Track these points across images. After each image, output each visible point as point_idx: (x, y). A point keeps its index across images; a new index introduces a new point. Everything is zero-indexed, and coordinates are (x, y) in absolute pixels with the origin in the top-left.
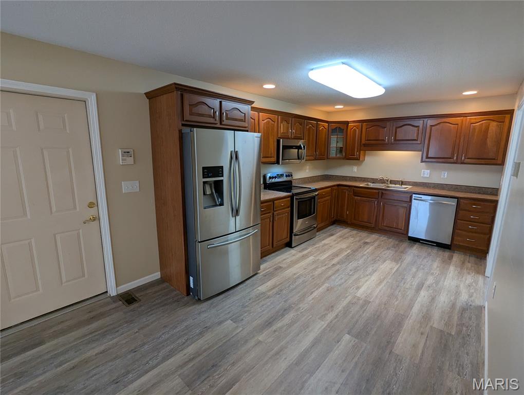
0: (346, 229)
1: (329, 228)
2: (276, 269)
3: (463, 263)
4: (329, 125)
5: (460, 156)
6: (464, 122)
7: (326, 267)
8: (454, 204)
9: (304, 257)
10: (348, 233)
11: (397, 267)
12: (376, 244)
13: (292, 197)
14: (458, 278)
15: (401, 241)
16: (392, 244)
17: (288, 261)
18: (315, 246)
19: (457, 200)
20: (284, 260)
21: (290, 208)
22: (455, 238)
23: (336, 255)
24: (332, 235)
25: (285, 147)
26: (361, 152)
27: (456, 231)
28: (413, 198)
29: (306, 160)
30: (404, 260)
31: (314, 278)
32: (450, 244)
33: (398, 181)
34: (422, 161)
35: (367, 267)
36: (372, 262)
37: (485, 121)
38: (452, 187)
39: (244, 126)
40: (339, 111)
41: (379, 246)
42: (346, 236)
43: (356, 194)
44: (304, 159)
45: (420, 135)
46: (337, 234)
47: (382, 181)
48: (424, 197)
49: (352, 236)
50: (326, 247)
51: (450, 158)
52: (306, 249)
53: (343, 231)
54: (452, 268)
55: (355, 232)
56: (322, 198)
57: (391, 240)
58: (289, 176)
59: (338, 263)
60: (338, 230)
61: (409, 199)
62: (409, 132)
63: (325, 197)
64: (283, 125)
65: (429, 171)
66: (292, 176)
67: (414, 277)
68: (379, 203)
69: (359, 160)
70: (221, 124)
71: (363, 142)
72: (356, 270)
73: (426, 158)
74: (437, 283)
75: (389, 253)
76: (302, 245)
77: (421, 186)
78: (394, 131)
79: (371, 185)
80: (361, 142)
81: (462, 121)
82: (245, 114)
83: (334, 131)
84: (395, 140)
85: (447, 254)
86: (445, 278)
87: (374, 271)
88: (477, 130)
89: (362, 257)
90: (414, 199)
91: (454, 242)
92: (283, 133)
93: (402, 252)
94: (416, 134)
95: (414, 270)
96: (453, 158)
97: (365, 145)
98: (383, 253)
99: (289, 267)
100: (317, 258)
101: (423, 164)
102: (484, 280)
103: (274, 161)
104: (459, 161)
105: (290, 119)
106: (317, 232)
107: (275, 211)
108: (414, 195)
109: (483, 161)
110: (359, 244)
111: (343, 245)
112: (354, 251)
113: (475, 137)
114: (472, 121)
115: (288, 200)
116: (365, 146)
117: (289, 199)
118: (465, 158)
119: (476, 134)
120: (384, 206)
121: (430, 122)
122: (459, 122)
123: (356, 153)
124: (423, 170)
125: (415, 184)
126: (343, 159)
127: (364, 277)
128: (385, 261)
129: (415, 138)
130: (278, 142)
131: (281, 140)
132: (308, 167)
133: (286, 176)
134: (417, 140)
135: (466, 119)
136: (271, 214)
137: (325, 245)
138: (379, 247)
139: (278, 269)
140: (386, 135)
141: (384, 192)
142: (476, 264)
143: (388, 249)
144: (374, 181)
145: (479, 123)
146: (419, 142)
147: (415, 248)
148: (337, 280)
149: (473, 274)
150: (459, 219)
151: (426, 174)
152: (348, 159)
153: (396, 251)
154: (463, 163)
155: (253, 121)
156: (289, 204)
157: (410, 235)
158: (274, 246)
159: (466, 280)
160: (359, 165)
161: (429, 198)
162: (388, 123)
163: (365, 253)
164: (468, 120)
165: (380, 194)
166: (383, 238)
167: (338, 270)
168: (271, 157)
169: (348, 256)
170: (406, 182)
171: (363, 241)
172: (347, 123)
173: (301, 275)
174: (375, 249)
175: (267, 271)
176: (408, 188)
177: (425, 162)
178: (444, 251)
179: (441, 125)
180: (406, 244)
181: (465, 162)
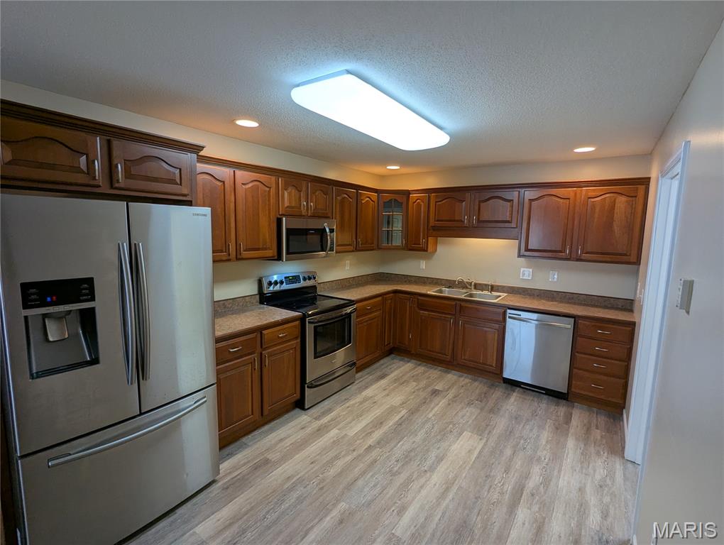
0: (409, 364)
1: (382, 362)
2: (256, 468)
3: (588, 430)
4: (378, 195)
5: (574, 249)
6: (578, 196)
7: (355, 454)
8: (569, 326)
9: (320, 431)
10: (410, 370)
11: (480, 447)
12: (451, 394)
13: (302, 320)
14: (582, 468)
15: (492, 385)
16: (477, 391)
17: (288, 442)
18: (347, 405)
19: (573, 319)
20: (281, 440)
21: (299, 340)
22: (574, 382)
23: (379, 423)
24: (382, 377)
25: (290, 232)
26: (430, 238)
27: (575, 371)
28: (508, 315)
29: (336, 252)
30: (493, 429)
31: (322, 488)
32: (566, 392)
33: (486, 285)
34: (519, 256)
35: (428, 450)
36: (439, 437)
37: (607, 195)
38: (565, 297)
39: (179, 192)
40: (393, 175)
41: (455, 399)
42: (405, 378)
43: (422, 306)
44: (331, 249)
45: (515, 213)
46: (392, 375)
47: (462, 285)
48: (524, 315)
49: (416, 378)
50: (366, 404)
51: (561, 252)
52: (330, 410)
53: (403, 368)
54: (571, 443)
55: (421, 369)
56: (366, 314)
57: (476, 384)
58: (310, 279)
59: (379, 443)
60: (395, 366)
61: (501, 317)
62: (499, 210)
63: (371, 313)
64: (290, 194)
65: (531, 270)
66: (315, 278)
67: (507, 471)
68: (456, 323)
69: (427, 251)
70: (112, 187)
71: (432, 223)
72: (407, 458)
73: (526, 251)
74: (546, 482)
75: (469, 414)
76: (326, 402)
77: (520, 294)
78: (477, 208)
79: (447, 292)
80: (428, 222)
81: (576, 194)
82: (180, 169)
83: (388, 205)
84: (479, 221)
85: (562, 410)
86: (559, 471)
87: (440, 459)
88: (597, 210)
89: (424, 424)
90: (510, 317)
91: (573, 390)
92: (288, 207)
93: (491, 411)
94: (508, 214)
95: (508, 452)
96: (565, 252)
97: (435, 228)
98: (460, 414)
99: (284, 459)
100: (344, 433)
101: (522, 259)
102: (625, 469)
103: (271, 255)
104: (574, 256)
105: (304, 183)
106: (357, 372)
107: (265, 349)
108: (509, 311)
109: (607, 258)
110: (423, 394)
111: (396, 399)
112: (413, 412)
113: (596, 220)
114: (591, 194)
115: (295, 326)
116: (434, 230)
117: (297, 323)
118: (582, 253)
119: (596, 215)
120: (464, 327)
121: (529, 194)
122: (572, 196)
123: (422, 241)
124: (522, 269)
125: (512, 291)
126: (403, 249)
127: (419, 476)
128: (460, 434)
129: (508, 219)
130: (279, 222)
131: (284, 219)
132: (348, 262)
133: (305, 279)
134: (511, 222)
135: (581, 190)
136: (256, 356)
137: (365, 400)
138: (455, 401)
139: (263, 465)
140: (464, 211)
141: (463, 304)
142: (608, 432)
143: (470, 404)
144: (451, 284)
145: (600, 198)
146: (513, 225)
147: (512, 399)
148: (366, 489)
149: (606, 454)
150: (577, 352)
151: (526, 274)
152: (410, 250)
153: (482, 409)
154: (579, 260)
155: (220, 184)
156: (297, 332)
157: (506, 375)
158: (266, 412)
159: (595, 471)
160: (428, 258)
161: (535, 316)
162: (468, 195)
163: (430, 415)
164: (584, 193)
165: (458, 308)
166: (465, 380)
167: (375, 461)
168: (266, 249)
169: (399, 424)
170: (498, 286)
171: (430, 389)
172: (407, 193)
173: (301, 481)
174: (449, 404)
175: (236, 473)
176: (500, 298)
177: (524, 256)
178: (557, 405)
179: (545, 199)
180: (498, 393)
181: (583, 258)
